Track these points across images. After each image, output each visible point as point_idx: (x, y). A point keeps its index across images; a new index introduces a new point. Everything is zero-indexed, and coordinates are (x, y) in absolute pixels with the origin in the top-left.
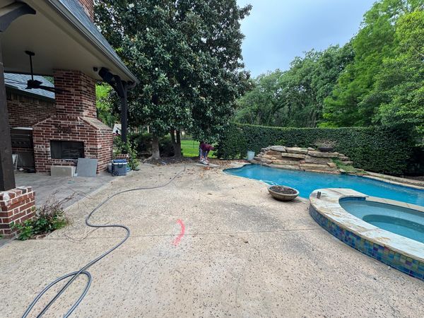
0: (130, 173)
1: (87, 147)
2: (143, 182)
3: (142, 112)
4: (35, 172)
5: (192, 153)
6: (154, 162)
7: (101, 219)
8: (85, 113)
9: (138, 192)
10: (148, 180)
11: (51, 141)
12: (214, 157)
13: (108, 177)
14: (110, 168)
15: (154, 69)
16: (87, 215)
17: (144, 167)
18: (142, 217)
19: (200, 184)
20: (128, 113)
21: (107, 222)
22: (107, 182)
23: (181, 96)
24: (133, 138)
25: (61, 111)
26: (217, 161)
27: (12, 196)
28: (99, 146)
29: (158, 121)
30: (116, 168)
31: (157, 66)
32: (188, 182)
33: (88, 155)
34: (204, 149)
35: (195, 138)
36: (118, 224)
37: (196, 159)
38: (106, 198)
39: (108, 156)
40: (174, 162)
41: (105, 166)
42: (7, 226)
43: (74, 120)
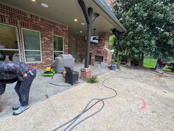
0: (117, 70)
1: (104, 58)
2: (122, 75)
3: (126, 45)
4: (90, 64)
5: (149, 65)
6: (127, 67)
7: (107, 84)
8: (105, 46)
9: (120, 79)
10: (124, 74)
11: (95, 56)
12: (168, 70)
13: (109, 70)
14: (110, 67)
15: (136, 23)
16: (103, 82)
17: (123, 69)
18: (122, 90)
19: (156, 84)
20: (120, 45)
21: (109, 86)
22: (109, 71)
23: (149, 34)
24: (120, 56)
25: (99, 46)
26: (171, 73)
27: (88, 70)
28: (108, 58)
29: (133, 48)
30: (112, 67)
31: (138, 21)
32: (148, 81)
33: (104, 61)
34: (161, 64)
35: (155, 58)
36: (113, 88)
37: (152, 69)
38: (108, 77)
39: (110, 62)
40: (138, 69)
41: (108, 66)
42: (86, 78)
43: (102, 49)
